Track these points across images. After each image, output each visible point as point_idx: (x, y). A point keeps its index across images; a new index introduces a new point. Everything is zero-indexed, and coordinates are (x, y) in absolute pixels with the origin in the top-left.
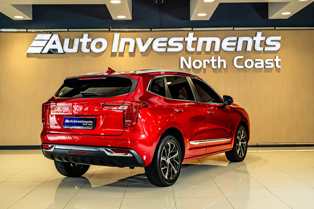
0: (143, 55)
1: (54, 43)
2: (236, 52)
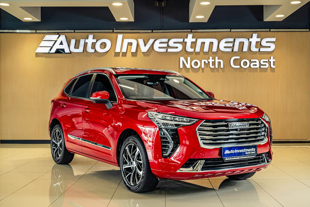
1: (61, 43)
2: (233, 53)
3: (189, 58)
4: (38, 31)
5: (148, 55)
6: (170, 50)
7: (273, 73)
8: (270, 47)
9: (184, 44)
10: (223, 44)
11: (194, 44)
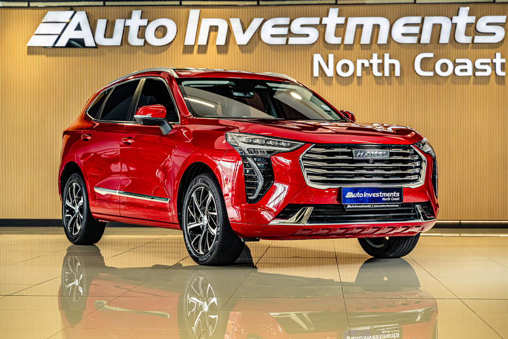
0: (242, 52)
1: (78, 28)
2: (419, 46)
3: (331, 57)
4: (32, 4)
5: (251, 51)
6: (293, 41)
7: (501, 87)
8: (494, 34)
9: (322, 28)
10: (399, 28)
11: (341, 29)
